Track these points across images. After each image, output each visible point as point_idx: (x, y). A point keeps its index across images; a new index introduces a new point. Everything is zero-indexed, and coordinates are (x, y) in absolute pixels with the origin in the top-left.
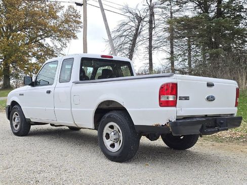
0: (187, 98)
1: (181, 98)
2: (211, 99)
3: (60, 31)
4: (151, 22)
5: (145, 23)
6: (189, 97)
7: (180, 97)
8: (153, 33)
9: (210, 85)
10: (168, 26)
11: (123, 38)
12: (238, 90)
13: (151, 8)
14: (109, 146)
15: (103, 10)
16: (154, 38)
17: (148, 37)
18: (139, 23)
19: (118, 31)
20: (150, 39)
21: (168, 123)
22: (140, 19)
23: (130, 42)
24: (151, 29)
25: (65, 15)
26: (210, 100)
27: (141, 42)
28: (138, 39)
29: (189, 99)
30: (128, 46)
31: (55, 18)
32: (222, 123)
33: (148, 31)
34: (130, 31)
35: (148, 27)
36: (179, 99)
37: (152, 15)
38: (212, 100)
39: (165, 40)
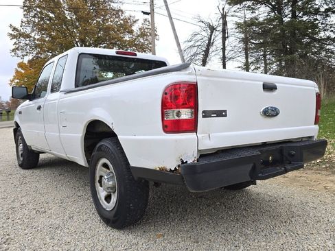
0: (221, 114)
1: (207, 114)
2: (270, 113)
3: (135, 45)
4: (224, 31)
5: (217, 33)
6: (225, 111)
7: (204, 112)
8: (227, 42)
9: (269, 88)
10: (243, 36)
11: (196, 48)
12: (318, 96)
13: (224, 16)
14: (103, 198)
15: (171, 18)
16: (228, 48)
17: (222, 47)
18: (212, 32)
19: (189, 41)
20: (224, 49)
21: (179, 166)
22: (213, 29)
23: (203, 53)
24: (224, 39)
25: (140, 29)
26: (269, 116)
27: (215, 53)
28: (211, 50)
29: (226, 116)
30: (201, 57)
31: (131, 32)
32: (293, 155)
33: (221, 41)
34: (202, 41)
35: (221, 36)
36: (203, 117)
37: (225, 24)
38: (273, 116)
39: (240, 50)
